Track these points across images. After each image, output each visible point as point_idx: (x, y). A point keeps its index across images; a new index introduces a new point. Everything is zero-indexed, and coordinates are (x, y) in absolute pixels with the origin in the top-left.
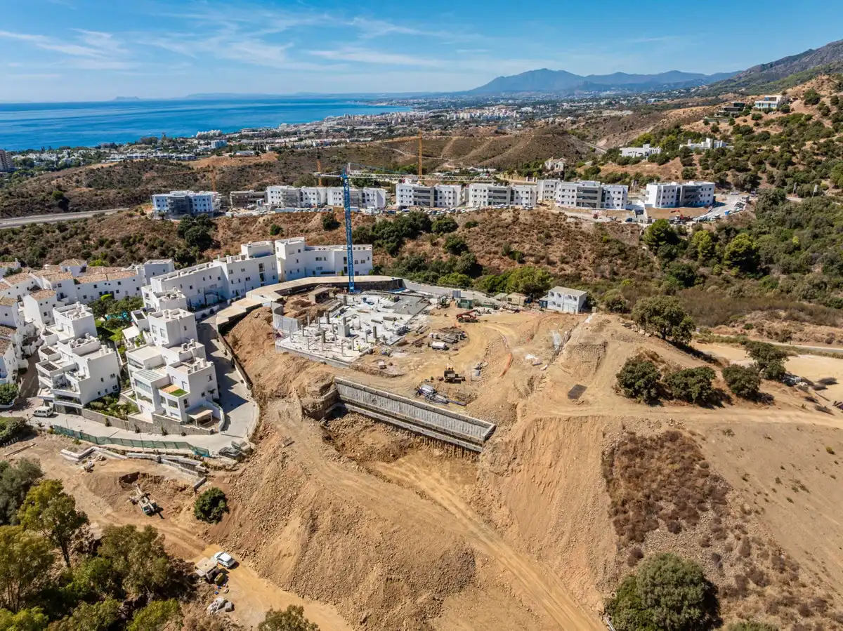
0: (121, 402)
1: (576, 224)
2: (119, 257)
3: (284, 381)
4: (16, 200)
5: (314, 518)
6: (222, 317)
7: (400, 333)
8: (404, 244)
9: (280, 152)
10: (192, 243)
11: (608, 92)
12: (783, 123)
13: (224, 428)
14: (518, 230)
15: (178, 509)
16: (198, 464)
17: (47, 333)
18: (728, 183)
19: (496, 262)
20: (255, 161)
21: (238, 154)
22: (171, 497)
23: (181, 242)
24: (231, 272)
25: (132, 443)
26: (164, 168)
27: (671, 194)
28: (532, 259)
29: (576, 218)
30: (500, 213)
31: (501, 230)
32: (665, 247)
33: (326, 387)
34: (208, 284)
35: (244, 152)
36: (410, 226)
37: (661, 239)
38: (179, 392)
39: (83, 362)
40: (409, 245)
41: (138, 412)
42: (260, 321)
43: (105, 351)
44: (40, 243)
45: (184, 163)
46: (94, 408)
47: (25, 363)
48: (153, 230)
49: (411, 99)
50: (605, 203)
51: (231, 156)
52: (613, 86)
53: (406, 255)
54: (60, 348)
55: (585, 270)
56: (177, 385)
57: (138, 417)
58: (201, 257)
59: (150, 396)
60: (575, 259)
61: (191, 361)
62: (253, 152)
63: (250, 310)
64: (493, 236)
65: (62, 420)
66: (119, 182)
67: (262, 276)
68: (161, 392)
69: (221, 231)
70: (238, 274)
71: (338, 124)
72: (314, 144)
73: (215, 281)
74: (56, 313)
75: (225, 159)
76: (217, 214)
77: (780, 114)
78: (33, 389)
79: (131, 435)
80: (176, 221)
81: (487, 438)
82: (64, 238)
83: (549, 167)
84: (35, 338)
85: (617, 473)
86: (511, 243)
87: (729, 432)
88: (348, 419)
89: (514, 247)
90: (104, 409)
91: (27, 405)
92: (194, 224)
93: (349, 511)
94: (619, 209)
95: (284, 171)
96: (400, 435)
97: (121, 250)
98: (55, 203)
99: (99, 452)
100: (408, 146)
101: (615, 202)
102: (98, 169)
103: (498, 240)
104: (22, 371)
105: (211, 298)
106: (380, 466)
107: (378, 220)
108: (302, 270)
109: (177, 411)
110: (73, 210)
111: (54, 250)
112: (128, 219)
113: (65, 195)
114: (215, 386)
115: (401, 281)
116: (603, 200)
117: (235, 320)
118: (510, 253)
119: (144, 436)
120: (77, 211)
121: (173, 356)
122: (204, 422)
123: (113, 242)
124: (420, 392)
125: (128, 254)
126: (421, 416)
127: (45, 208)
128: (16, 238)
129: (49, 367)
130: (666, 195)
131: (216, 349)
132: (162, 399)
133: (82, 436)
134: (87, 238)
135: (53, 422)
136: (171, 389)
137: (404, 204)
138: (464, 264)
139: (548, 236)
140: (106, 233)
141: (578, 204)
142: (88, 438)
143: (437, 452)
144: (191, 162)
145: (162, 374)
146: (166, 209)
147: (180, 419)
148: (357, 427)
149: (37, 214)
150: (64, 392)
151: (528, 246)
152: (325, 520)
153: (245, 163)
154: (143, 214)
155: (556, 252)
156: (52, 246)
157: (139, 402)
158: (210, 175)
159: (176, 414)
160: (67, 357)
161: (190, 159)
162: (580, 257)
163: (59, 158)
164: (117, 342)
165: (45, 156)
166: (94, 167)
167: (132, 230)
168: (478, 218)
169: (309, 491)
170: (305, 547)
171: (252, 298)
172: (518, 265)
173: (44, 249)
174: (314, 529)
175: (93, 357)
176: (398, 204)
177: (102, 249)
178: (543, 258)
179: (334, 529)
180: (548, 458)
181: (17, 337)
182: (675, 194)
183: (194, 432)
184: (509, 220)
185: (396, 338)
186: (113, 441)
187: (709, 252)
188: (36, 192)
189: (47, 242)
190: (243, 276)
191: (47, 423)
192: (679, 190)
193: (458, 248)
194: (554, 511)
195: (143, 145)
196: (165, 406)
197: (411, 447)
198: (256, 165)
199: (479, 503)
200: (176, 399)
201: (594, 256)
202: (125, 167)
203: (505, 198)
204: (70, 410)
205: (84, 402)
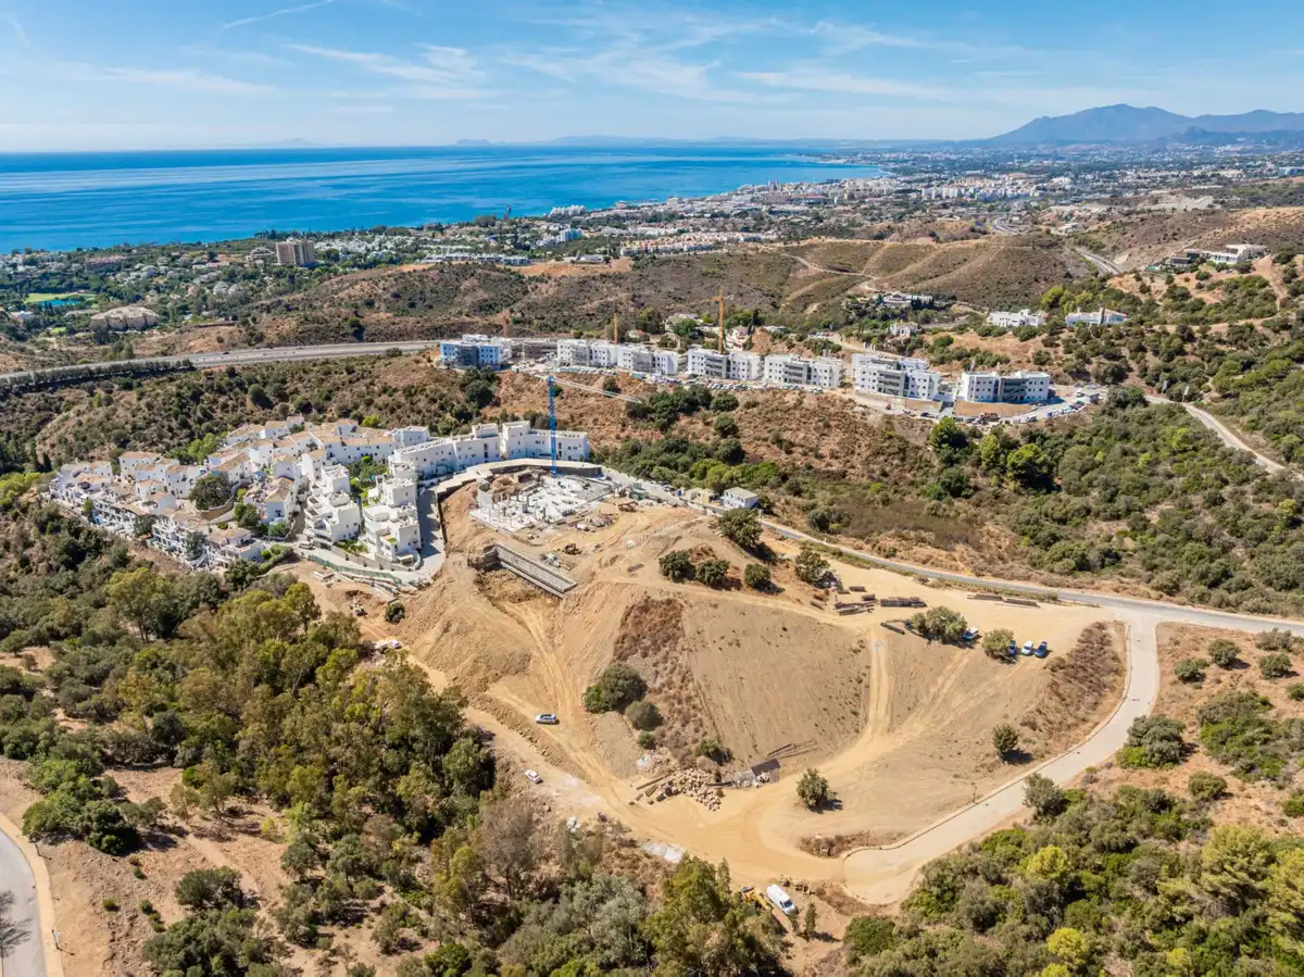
0: (358, 544)
1: (863, 414)
2: (399, 407)
3: (464, 541)
4: (309, 326)
5: (449, 625)
6: (442, 488)
7: (565, 514)
8: (678, 419)
9: (637, 259)
10: (472, 399)
11: (1228, 147)
12: (1233, 287)
13: (418, 569)
14: (798, 416)
15: (377, 615)
16: (394, 588)
17: (315, 487)
18: (1087, 374)
19: (762, 450)
20: (601, 271)
21: (583, 259)
22: (374, 608)
23: (460, 395)
24: (459, 449)
25: (359, 572)
26: (487, 275)
27: (989, 386)
28: (800, 450)
29: (865, 407)
30: (785, 394)
31: (779, 415)
32: (946, 450)
33: (490, 548)
34: (438, 458)
35: (590, 257)
36: (687, 400)
37: (944, 441)
38: (392, 540)
39: (335, 511)
40: (684, 421)
41: (367, 551)
42: (469, 494)
43: (353, 506)
44: (327, 385)
45: (514, 269)
46: (340, 546)
47: (298, 508)
48: (437, 380)
49: (891, 151)
50: (909, 391)
51: (573, 262)
52: (1242, 134)
53: (675, 433)
54: (323, 500)
55: (853, 467)
56: (392, 536)
57: (366, 555)
58: (478, 414)
59: (375, 541)
60: (847, 454)
61: (405, 518)
62: (601, 257)
63: (465, 483)
64: (769, 420)
65: (318, 552)
66: (432, 291)
67: (486, 455)
68: (382, 539)
69: (504, 386)
70: (465, 451)
71: (752, 200)
72: (685, 248)
73: (446, 456)
74: (323, 472)
75: (565, 266)
76: (504, 366)
77: (1235, 275)
78: (300, 528)
79: (361, 567)
80: (461, 372)
81: (566, 590)
82: (351, 382)
83: (894, 333)
84: (307, 489)
85: (630, 619)
86: (786, 429)
87: (715, 606)
88: (500, 572)
89: (786, 436)
90: (345, 548)
91: (296, 539)
92: (478, 378)
93: (470, 623)
94: (924, 399)
95: (636, 285)
96: (530, 587)
97: (403, 400)
98: (351, 330)
99: (337, 575)
100: (817, 255)
101: (921, 391)
102: (409, 273)
103: (770, 426)
104: (295, 514)
105: (442, 469)
106: (507, 605)
107: (660, 390)
108: (523, 451)
109: (390, 553)
110: (367, 340)
111: (340, 393)
112: (414, 366)
113: (361, 322)
114: (419, 539)
115: (599, 469)
116: (906, 387)
117: (451, 491)
118: (779, 441)
119: (368, 569)
120: (372, 341)
121: (394, 514)
122: (407, 563)
123: (395, 390)
124: (545, 558)
125: (408, 405)
126: (540, 574)
127: (339, 337)
128: (306, 377)
129: (313, 512)
130: (981, 387)
131: (432, 512)
132: (382, 544)
133: (328, 564)
134: (372, 384)
135: (312, 553)
136: (388, 537)
137: (696, 372)
138: (725, 449)
139: (827, 426)
140: (391, 379)
141: (880, 390)
142: (332, 566)
143: (549, 601)
144: (523, 268)
145: (384, 526)
146: (453, 357)
147: (391, 559)
148: (504, 578)
149: (330, 342)
150: (321, 532)
151: (802, 435)
152: (453, 629)
153: (588, 273)
154: (429, 361)
155: (830, 444)
156: (338, 389)
157: (369, 545)
158: (543, 287)
159: (389, 555)
160: (325, 505)
161: (522, 263)
162: (853, 452)
163: (368, 250)
164: (363, 499)
165: (353, 246)
166: (406, 268)
167: (416, 378)
168: (760, 398)
169: (451, 611)
170: (438, 640)
171: (470, 474)
172: (784, 455)
173: (330, 391)
174: (446, 630)
175: (342, 508)
176: (690, 372)
177: (385, 397)
178: (811, 450)
179: (458, 632)
180: (595, 608)
181: (294, 487)
182: (992, 387)
183: (400, 569)
184: (792, 403)
185: (561, 517)
186: (347, 569)
187: (992, 461)
188: (332, 317)
189: (334, 384)
190: (470, 453)
191: (308, 553)
192: (997, 382)
193: (728, 430)
194: (587, 639)
195: (477, 228)
196: (383, 549)
197: (535, 596)
198: (603, 276)
199: (551, 632)
200: (389, 544)
201: (868, 453)
202: (442, 271)
203: (801, 375)
204: (324, 546)
205: (333, 540)
